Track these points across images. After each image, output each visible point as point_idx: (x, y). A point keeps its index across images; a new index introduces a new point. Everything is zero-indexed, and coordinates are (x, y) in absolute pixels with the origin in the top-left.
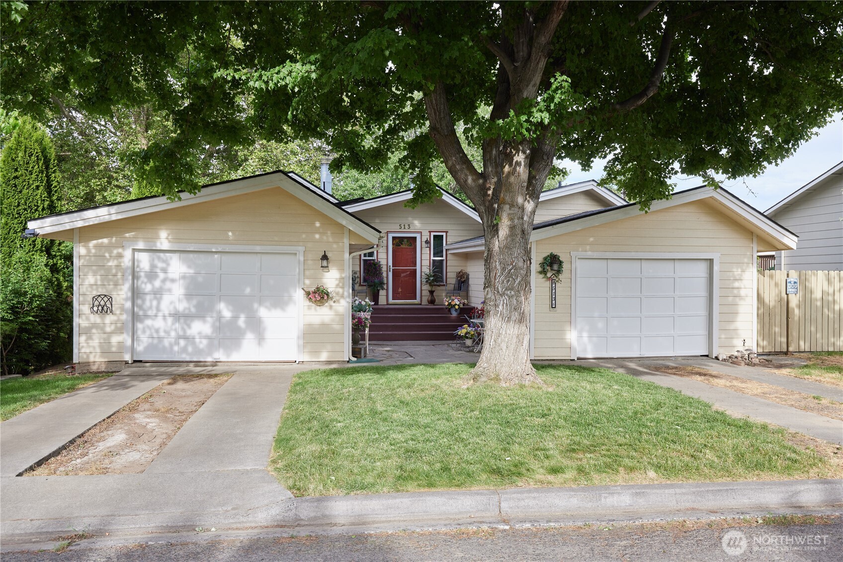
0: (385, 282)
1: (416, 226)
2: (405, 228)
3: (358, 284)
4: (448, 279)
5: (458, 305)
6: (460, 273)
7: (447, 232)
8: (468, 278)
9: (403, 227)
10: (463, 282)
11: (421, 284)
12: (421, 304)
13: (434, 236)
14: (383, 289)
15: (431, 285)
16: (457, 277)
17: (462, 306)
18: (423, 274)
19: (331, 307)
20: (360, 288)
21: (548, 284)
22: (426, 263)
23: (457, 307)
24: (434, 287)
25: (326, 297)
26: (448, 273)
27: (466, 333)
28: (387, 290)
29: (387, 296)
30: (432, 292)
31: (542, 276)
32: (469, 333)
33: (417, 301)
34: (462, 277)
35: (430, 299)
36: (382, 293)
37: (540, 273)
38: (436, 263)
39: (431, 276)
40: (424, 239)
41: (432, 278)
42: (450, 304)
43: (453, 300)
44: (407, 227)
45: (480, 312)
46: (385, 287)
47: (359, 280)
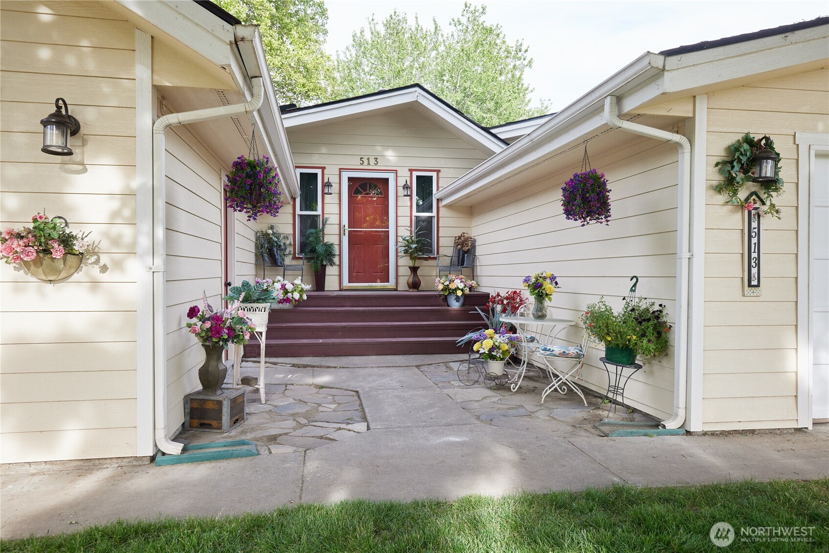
0: (337, 253)
1: (388, 160)
2: (369, 164)
3: (291, 256)
4: (441, 249)
5: (462, 290)
6: (460, 238)
7: (438, 171)
8: (474, 247)
9: (366, 162)
10: (467, 252)
11: (397, 256)
12: (396, 290)
13: (418, 177)
14: (332, 264)
15: (413, 258)
16: (457, 244)
17: (467, 291)
18: (400, 239)
19: (95, 284)
20: (294, 262)
21: (737, 220)
22: (404, 221)
23: (459, 293)
24: (417, 261)
25: (58, 251)
26: (441, 239)
27: (492, 349)
28: (340, 266)
29: (340, 276)
30: (414, 270)
31: (722, 198)
32: (498, 348)
33: (391, 284)
34: (463, 244)
35: (411, 280)
36: (331, 272)
37: (719, 189)
38: (421, 223)
39: (413, 242)
40: (402, 182)
41: (414, 246)
42: (446, 288)
43: (452, 281)
44: (372, 161)
45: (505, 302)
46: (336, 260)
47: (292, 249)
